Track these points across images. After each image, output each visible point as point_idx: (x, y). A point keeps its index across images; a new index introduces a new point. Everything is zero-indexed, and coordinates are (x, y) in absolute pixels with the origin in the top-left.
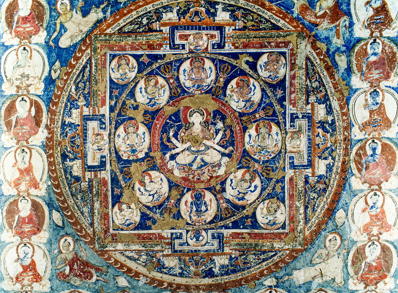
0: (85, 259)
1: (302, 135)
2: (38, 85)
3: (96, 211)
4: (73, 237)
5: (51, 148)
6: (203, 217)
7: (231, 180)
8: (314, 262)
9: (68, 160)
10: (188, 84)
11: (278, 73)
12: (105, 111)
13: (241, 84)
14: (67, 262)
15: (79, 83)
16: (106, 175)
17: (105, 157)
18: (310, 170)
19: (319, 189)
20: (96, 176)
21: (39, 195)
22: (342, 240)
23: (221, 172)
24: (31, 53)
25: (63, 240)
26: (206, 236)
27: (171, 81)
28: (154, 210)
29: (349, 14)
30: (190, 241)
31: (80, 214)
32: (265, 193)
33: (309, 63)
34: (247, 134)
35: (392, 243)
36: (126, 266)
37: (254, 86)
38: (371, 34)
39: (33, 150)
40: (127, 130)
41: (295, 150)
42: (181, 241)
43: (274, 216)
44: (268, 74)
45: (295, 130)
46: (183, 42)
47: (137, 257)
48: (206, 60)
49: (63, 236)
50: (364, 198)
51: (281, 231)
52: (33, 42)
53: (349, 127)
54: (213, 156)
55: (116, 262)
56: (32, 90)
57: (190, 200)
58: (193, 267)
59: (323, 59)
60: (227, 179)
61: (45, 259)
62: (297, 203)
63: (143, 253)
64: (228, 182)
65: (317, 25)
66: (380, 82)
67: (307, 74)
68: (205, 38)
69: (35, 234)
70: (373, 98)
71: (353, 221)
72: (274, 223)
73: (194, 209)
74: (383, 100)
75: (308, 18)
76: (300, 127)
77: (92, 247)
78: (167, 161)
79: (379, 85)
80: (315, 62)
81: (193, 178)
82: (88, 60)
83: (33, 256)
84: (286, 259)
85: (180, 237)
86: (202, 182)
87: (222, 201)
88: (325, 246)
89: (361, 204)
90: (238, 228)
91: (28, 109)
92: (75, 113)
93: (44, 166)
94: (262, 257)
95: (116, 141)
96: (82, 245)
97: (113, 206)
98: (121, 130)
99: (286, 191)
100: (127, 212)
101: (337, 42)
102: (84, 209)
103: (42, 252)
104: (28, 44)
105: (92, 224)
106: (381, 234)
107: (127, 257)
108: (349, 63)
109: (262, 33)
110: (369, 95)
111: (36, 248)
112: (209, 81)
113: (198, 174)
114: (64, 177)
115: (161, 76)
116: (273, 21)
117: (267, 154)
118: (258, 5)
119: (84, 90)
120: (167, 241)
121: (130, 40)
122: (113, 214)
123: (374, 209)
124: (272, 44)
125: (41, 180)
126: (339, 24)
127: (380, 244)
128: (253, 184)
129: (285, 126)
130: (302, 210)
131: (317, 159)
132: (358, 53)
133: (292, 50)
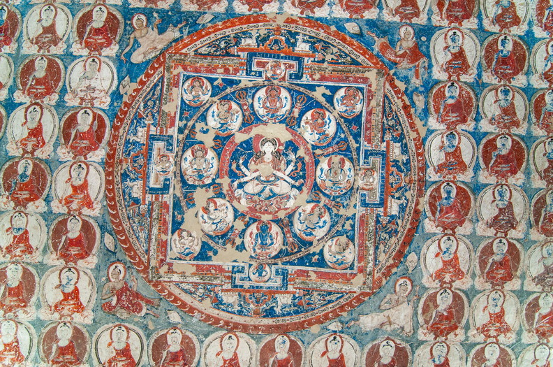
0: (135, 289)
1: (375, 173)
2: (104, 100)
3: (153, 237)
4: (125, 264)
5: (111, 165)
6: (267, 251)
7: (300, 214)
8: (382, 308)
9: (128, 180)
10: (262, 112)
11: (354, 108)
12: (173, 131)
13: (316, 116)
14: (115, 292)
15: (148, 101)
16: (168, 199)
17: (169, 180)
18: (382, 209)
19: (390, 229)
20: (157, 199)
21: (92, 215)
22: (412, 286)
23: (291, 204)
24: (100, 65)
25: (114, 266)
26: (269, 271)
27: (245, 107)
28: (217, 240)
29: (429, 57)
30: (252, 276)
31: (135, 239)
32: (334, 230)
33: (386, 101)
34: (319, 168)
35: (464, 292)
36: (180, 300)
37: (329, 119)
38: (449, 78)
39: (90, 167)
40: (195, 154)
41: (368, 187)
42: (243, 275)
43: (343, 255)
44: (345, 109)
45: (368, 167)
46: (261, 69)
47: (194, 290)
48: (282, 89)
49: (114, 263)
50: (437, 242)
51: (349, 271)
52: (103, 54)
53: (423, 169)
54: (282, 188)
55: (170, 294)
56: (97, 104)
57: (255, 231)
58: (254, 305)
59: (401, 98)
60: (295, 212)
61: (90, 286)
62: (367, 242)
63: (200, 286)
64: (297, 215)
65: (396, 63)
66: (456, 125)
67: (384, 111)
68: (283, 67)
69: (82, 258)
70: (449, 140)
71: (425, 266)
72: (342, 263)
73: (259, 241)
74: (459, 144)
75: (388, 56)
76: (374, 164)
77: (145, 276)
78: (234, 189)
79: (455, 128)
80: (392, 100)
81: (260, 208)
82: (159, 79)
83: (77, 282)
84: (353, 303)
85: (241, 271)
86: (270, 213)
87: (288, 235)
88: (395, 291)
89: (434, 248)
90: (304, 264)
91: (90, 123)
92: (141, 131)
93: (101, 184)
94: (328, 298)
95: (183, 164)
96: (135, 273)
97: (173, 233)
98: (188, 154)
99: (356, 229)
100: (187, 241)
101: (416, 82)
102: (140, 234)
103: (87, 279)
104: (98, 56)
105: (148, 251)
106: (454, 281)
107: (183, 289)
108: (427, 103)
109: (340, 67)
110: (445, 137)
111: (81, 273)
112: (284, 110)
113: (266, 205)
114: (122, 197)
115: (235, 101)
116: (353, 56)
117: (338, 189)
118: (339, 40)
119: (153, 108)
120: (227, 274)
121: (206, 62)
122: (172, 240)
123: (447, 254)
124: (351, 78)
125: (95, 199)
126: (419, 65)
127: (452, 292)
128: (323, 219)
129: (359, 162)
130: (372, 252)
131: (390, 198)
132: (436, 95)
133: (370, 86)
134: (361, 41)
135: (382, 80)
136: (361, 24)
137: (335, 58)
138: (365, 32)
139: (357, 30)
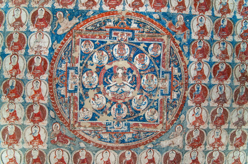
0: (65, 134)
1: (167, 81)
2: (46, 51)
5: (51, 81)
6: (121, 116)
7: (134, 99)
8: (170, 138)
9: (59, 87)
11: (157, 53)
12: (78, 65)
13: (141, 57)
14: (56, 135)
15: (66, 51)
16: (77, 95)
17: (77, 86)
18: (170, 96)
19: (173, 105)
20: (72, 95)
21: (44, 103)
23: (130, 95)
24: (43, 36)
25: (55, 125)
26: (122, 124)
27: (109, 54)
28: (99, 112)
29: (190, 29)
30: (115, 126)
32: (149, 106)
33: (171, 49)
34: (142, 79)
37: (146, 58)
38: (199, 38)
39: (42, 82)
40: (88, 75)
41: (163, 87)
44: (153, 53)
45: (164, 78)
48: (125, 45)
49: (55, 123)
51: (156, 123)
53: (187, 78)
56: (43, 53)
57: (115, 108)
59: (178, 48)
65: (175, 32)
66: (202, 59)
67: (170, 54)
68: (125, 35)
69: (41, 121)
70: (199, 66)
71: (188, 120)
72: (153, 119)
73: (118, 112)
74: (203, 67)
75: (172, 29)
76: (166, 77)
78: (106, 90)
80: (174, 49)
81: (117, 98)
82: (70, 41)
83: (39, 132)
86: (122, 100)
87: (130, 109)
88: (175, 131)
89: (192, 112)
90: (137, 121)
91: (40, 62)
92: (63, 65)
93: (47, 89)
95: (83, 79)
99: (159, 105)
100: (86, 112)
101: (184, 40)
105: (69, 117)
106: (200, 126)
108: (189, 50)
109: (151, 35)
110: (197, 65)
113: (120, 96)
115: (105, 51)
116: (156, 29)
117: (151, 88)
118: (150, 22)
119: (68, 55)
121: (91, 33)
122: (80, 113)
123: (197, 115)
124: (156, 39)
126: (185, 32)
127: (200, 130)
128: (144, 101)
129: (160, 76)
130: (165, 114)
131: (173, 92)
132: (193, 46)
133: (164, 42)
134: (160, 22)
135: (170, 40)
136: (160, 14)
137: (149, 30)
138: (162, 18)
139: (158, 17)
